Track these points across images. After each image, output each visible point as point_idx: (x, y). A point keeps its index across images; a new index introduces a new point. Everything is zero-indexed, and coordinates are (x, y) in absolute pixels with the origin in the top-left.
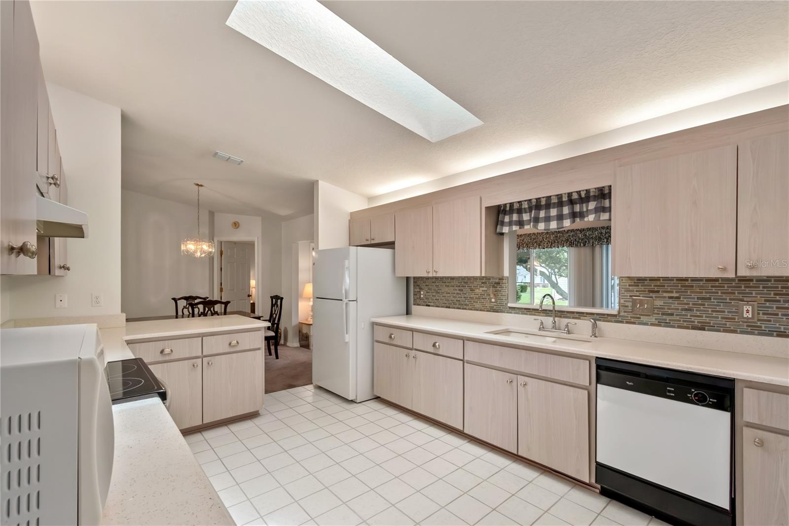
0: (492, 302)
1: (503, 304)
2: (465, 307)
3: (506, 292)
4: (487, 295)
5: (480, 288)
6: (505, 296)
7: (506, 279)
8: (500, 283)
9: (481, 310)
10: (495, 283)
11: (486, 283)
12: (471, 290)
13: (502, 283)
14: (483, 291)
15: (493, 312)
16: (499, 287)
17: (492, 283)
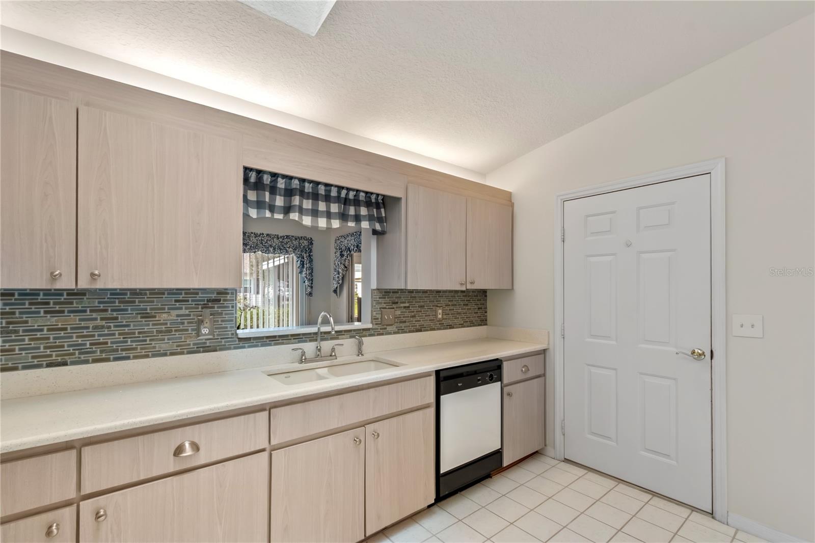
0: (205, 335)
1: (228, 334)
2: (124, 354)
3: (233, 314)
4: (189, 323)
5: (171, 311)
6: (232, 321)
7: (232, 294)
8: (220, 300)
9: (172, 354)
10: (208, 301)
11: (188, 301)
12: (142, 318)
13: (225, 300)
14: (178, 316)
15: (204, 352)
16: (218, 307)
17: (204, 301)
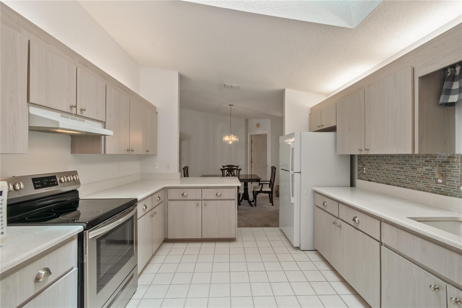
0: (440, 183)
1: (455, 186)
2: (406, 185)
3: (458, 172)
4: (432, 174)
5: (423, 167)
6: (458, 177)
7: (458, 158)
8: (449, 162)
9: (424, 191)
10: (442, 162)
11: (431, 162)
12: (412, 169)
13: (452, 162)
14: (426, 170)
15: (440, 194)
16: (448, 167)
17: (439, 162)
